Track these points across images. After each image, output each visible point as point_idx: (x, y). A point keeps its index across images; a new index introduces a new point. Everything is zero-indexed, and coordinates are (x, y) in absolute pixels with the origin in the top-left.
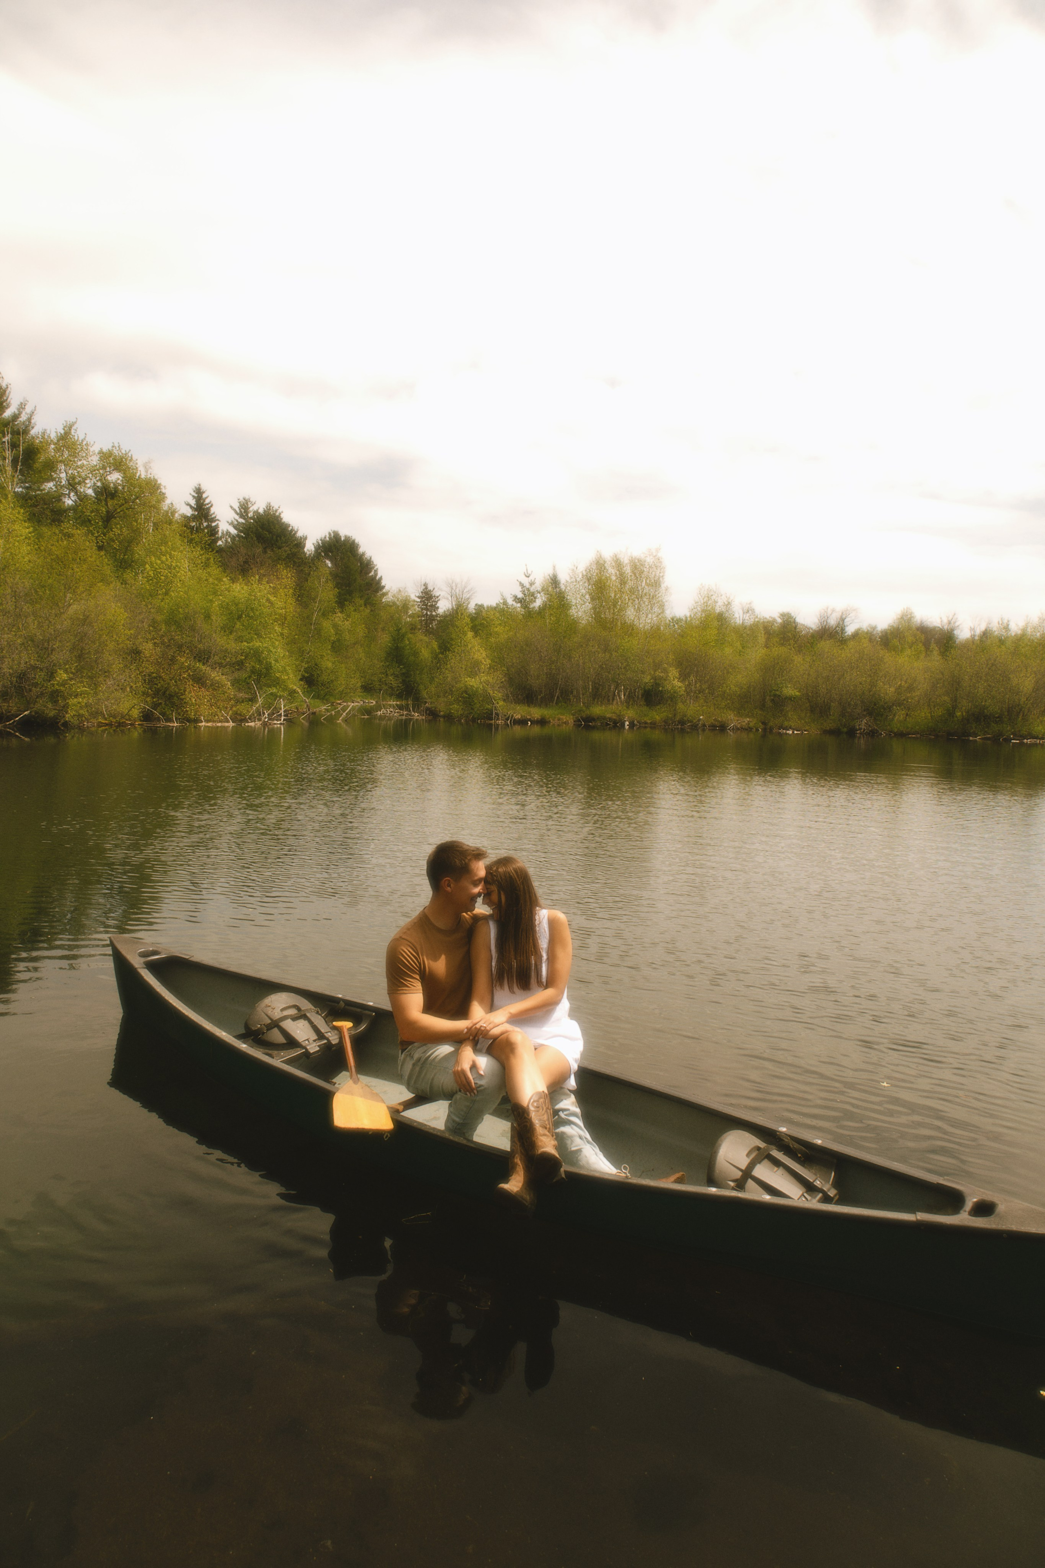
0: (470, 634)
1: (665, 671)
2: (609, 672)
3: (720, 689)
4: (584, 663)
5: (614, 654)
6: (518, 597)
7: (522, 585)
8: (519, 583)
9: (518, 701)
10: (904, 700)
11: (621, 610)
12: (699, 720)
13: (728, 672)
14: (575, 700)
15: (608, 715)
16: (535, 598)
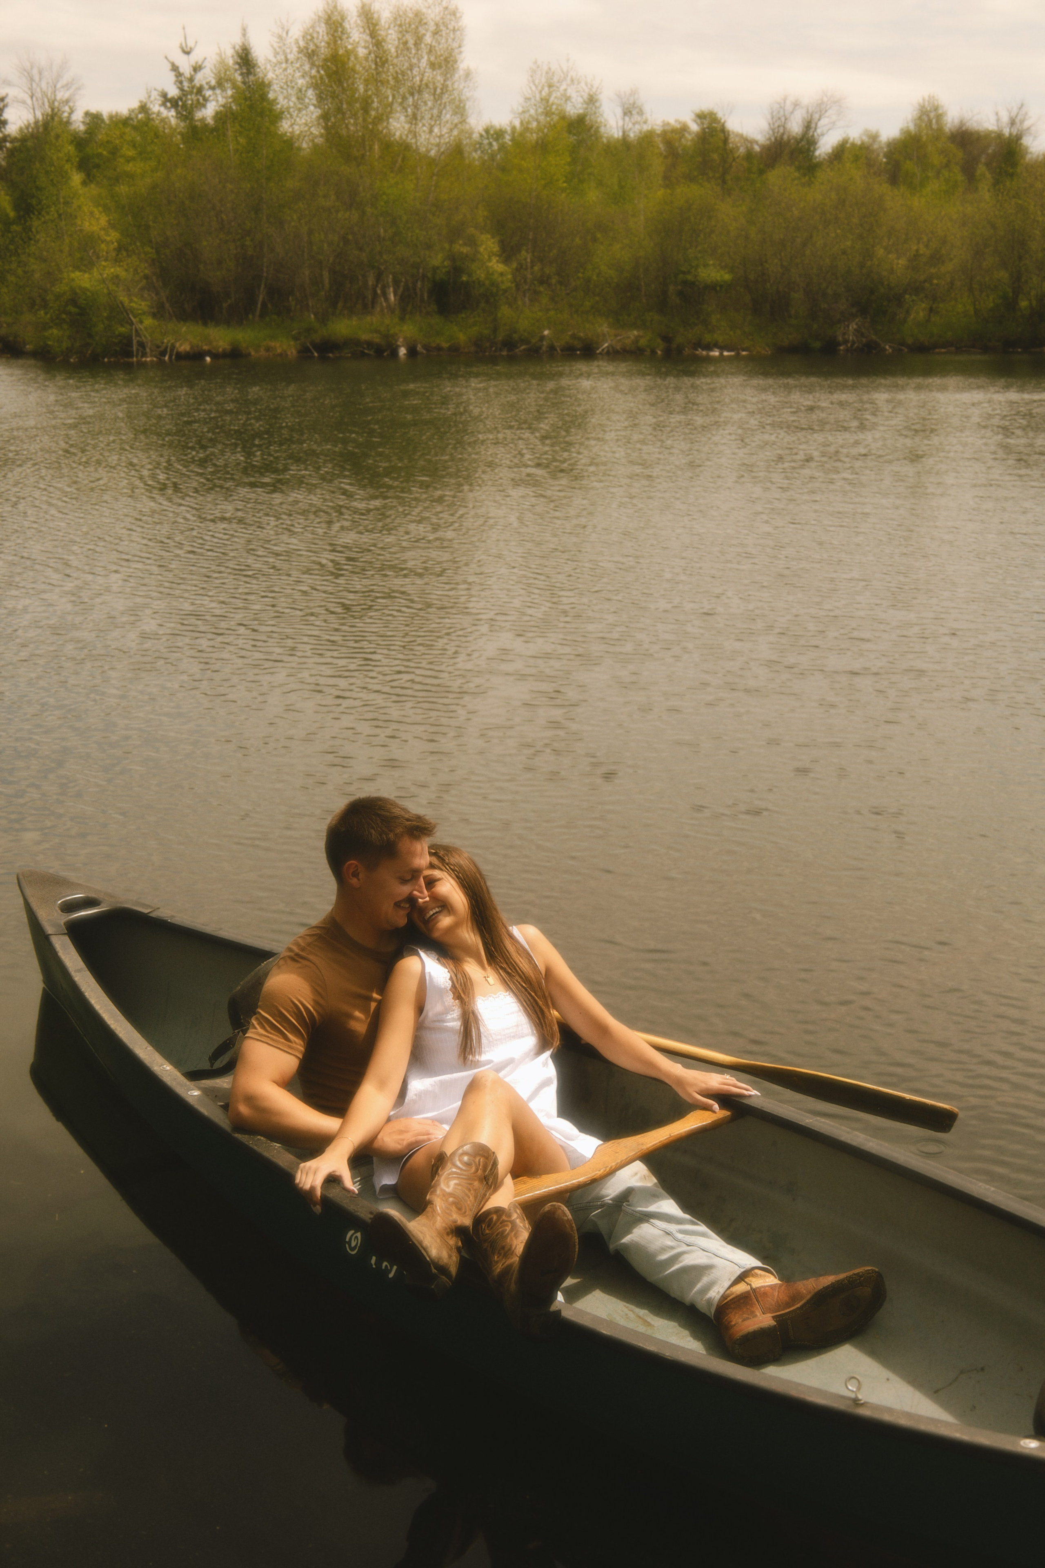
0: (77, 178)
1: (472, 242)
2: (361, 249)
3: (580, 275)
4: (310, 232)
5: (369, 210)
6: (169, 96)
7: (175, 68)
8: (169, 66)
9: (183, 316)
10: (925, 281)
11: (379, 119)
12: (542, 338)
13: (595, 240)
14: (298, 306)
15: (365, 337)
16: (206, 100)
